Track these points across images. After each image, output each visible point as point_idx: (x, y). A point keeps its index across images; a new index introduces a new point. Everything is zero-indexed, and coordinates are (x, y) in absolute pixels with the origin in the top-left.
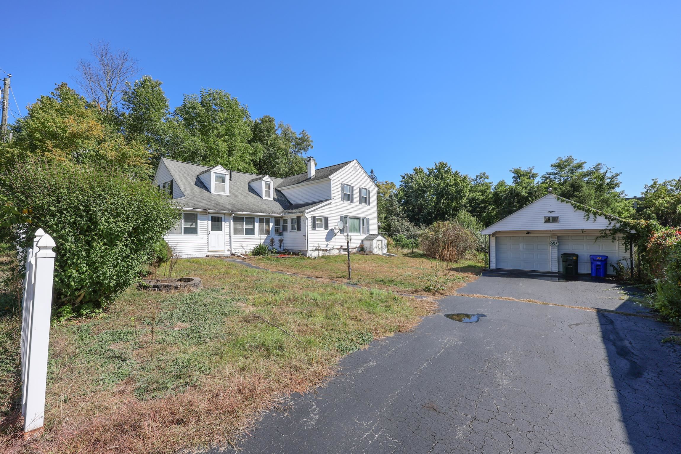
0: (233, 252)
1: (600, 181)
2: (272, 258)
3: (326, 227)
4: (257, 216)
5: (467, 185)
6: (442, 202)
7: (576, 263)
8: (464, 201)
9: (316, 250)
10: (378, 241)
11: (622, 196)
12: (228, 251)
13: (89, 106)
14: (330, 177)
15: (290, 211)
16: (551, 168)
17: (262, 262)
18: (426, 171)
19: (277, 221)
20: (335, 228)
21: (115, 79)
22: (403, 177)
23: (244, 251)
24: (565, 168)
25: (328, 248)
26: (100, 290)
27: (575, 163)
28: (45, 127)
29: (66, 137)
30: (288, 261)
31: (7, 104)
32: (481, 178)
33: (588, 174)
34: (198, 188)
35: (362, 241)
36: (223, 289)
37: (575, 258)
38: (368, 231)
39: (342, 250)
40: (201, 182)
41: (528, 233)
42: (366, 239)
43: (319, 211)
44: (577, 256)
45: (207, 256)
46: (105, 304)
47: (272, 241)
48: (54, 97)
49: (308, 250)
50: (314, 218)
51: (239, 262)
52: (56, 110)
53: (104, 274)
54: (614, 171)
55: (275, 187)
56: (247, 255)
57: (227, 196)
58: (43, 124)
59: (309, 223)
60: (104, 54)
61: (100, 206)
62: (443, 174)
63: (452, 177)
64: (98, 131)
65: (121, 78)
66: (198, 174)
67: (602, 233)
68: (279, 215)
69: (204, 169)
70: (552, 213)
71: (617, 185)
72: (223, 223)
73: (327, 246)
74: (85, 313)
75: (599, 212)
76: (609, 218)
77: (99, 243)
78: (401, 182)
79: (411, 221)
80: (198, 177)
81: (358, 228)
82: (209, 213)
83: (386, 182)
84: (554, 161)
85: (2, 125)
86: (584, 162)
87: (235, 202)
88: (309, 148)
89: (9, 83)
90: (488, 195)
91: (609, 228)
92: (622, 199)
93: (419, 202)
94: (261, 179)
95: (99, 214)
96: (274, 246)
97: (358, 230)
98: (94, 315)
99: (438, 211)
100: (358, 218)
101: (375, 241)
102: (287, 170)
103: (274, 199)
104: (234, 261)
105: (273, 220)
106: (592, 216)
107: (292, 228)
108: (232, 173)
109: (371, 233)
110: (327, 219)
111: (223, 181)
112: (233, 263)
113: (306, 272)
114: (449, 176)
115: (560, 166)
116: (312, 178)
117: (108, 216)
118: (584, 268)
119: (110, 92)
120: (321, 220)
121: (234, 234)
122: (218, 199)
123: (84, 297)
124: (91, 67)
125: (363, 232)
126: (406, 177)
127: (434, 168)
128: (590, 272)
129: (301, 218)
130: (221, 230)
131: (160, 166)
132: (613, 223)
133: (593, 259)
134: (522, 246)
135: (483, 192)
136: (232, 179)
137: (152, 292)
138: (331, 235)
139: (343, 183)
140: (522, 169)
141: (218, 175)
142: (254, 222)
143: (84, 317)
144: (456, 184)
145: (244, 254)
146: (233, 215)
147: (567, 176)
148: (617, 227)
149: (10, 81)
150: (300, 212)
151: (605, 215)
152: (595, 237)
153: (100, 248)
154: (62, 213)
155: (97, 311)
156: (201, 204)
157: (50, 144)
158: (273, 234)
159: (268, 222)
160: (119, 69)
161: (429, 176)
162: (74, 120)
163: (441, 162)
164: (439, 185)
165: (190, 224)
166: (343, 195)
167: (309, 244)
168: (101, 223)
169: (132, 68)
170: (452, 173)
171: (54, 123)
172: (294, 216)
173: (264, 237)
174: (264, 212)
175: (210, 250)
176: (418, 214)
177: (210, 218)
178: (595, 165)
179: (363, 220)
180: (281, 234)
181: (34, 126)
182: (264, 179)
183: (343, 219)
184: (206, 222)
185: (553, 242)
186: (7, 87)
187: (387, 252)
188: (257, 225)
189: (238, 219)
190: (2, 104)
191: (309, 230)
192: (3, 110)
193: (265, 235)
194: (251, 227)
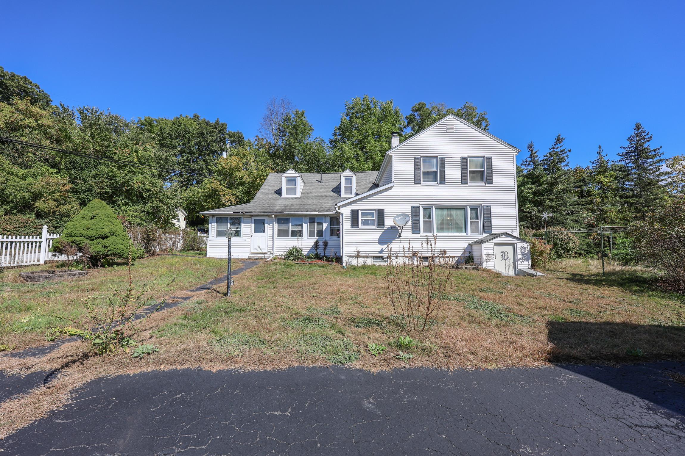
0: (276, 254)
4: (305, 215)
9: (357, 257)
12: (270, 253)
20: (399, 226)
25: (385, 254)
35: (470, 245)
38: (487, 227)
42: (478, 242)
43: (366, 202)
45: (248, 259)
47: (317, 244)
49: (343, 256)
59: (344, 220)
68: (332, 213)
72: (266, 225)
73: (382, 252)
81: (460, 223)
82: (252, 216)
96: (318, 250)
97: (461, 228)
100: (463, 208)
105: (328, 219)
108: (323, 175)
110: (381, 212)
111: (294, 184)
120: (370, 214)
121: (278, 237)
125: (475, 230)
130: (264, 232)
136: (322, 181)
138: (390, 236)
139: (420, 156)
141: (290, 178)
146: (273, 216)
159: (320, 222)
165: (235, 227)
166: (420, 173)
167: (344, 249)
173: (314, 239)
175: (252, 252)
177: (253, 221)
179: (474, 209)
182: (343, 174)
183: (420, 210)
184: (249, 224)
188: (306, 227)
189: (283, 220)
191: (344, 228)
193: (316, 237)
194: (299, 228)
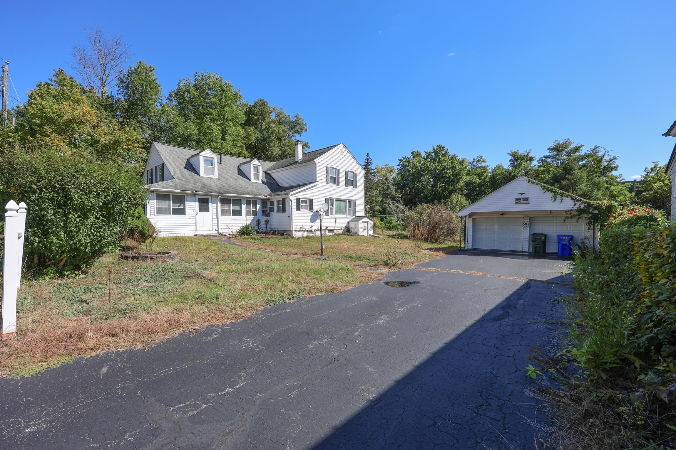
0: (221, 231)
1: (597, 164)
2: (256, 237)
3: (311, 209)
4: (243, 198)
5: (464, 168)
6: (439, 185)
7: (544, 242)
8: (461, 184)
9: (299, 231)
10: (363, 222)
11: (619, 180)
12: (216, 230)
13: (84, 91)
14: (315, 160)
15: (276, 193)
16: (549, 151)
17: (246, 241)
18: (423, 154)
19: (264, 203)
20: (320, 210)
21: (109, 65)
22: (401, 161)
23: (230, 231)
24: (562, 150)
25: (313, 229)
26: (78, 255)
27: (573, 146)
28: (43, 113)
29: (62, 123)
30: (272, 240)
31: (6, 90)
32: (478, 161)
33: (586, 156)
34: (187, 171)
35: (348, 222)
36: (197, 261)
37: (543, 238)
38: (354, 213)
39: (327, 231)
40: (191, 165)
41: (502, 214)
42: (352, 221)
43: (304, 194)
44: (545, 236)
45: (195, 235)
46: (84, 267)
47: (258, 222)
48: (52, 83)
49: (292, 231)
50: (298, 200)
51: (224, 241)
52: (53, 96)
53: (80, 241)
54: (612, 154)
55: (264, 171)
56: (233, 235)
57: (215, 179)
58: (40, 110)
59: (293, 205)
60: (97, 40)
61: (74, 184)
62: (440, 157)
63: (450, 160)
64: (93, 116)
65: (115, 64)
66: (188, 158)
67: (568, 214)
68: (265, 197)
69: (194, 152)
70: (523, 195)
71: (615, 168)
72: (210, 204)
73: (311, 227)
74: (66, 273)
75: (565, 194)
76: (574, 200)
77: (74, 215)
78: (399, 165)
79: (406, 204)
80: (188, 160)
81: (344, 210)
82: (196, 195)
83: (386, 166)
84: (552, 145)
85: (2, 111)
86: (582, 146)
87: (223, 184)
88: (303, 131)
89: (8, 70)
90: (485, 178)
91: (574, 209)
92: (620, 183)
93: (416, 186)
94: (249, 162)
95: (73, 191)
96: (260, 227)
97: (344, 212)
98: (74, 275)
99: (435, 194)
100: (344, 201)
101: (360, 222)
102: (280, 152)
103: (263, 182)
104: (219, 239)
105: (259, 202)
106: (559, 197)
107: (278, 210)
108: (222, 157)
109: (357, 215)
110: (311, 201)
111: (212, 164)
112: (218, 241)
113: (283, 249)
114: (446, 159)
115: (557, 149)
116: (299, 161)
117: (81, 193)
118: (552, 248)
119: (105, 77)
120: (306, 202)
121: (221, 215)
122: (206, 182)
123: (66, 261)
124: (85, 52)
125: (350, 214)
126: (404, 160)
127: (432, 151)
128: (557, 251)
129: (286, 200)
130: (208, 211)
131: (152, 150)
132: (578, 204)
133: (560, 238)
134: (496, 227)
135: (479, 175)
136: (222, 162)
137: (131, 261)
138: (316, 216)
139: (329, 166)
140: (519, 153)
141: (207, 158)
142: (241, 204)
143: (66, 277)
144: (453, 168)
145: (231, 233)
146: (220, 196)
147: (565, 159)
148: (581, 208)
149: (9, 68)
150: (285, 194)
151: (571, 196)
152: (563, 218)
153: (75, 220)
154: (41, 190)
155: (77, 273)
156: (189, 186)
157: (48, 129)
158: (260, 216)
159: (255, 204)
160: (113, 53)
161: (426, 159)
162: (70, 106)
163: (438, 145)
164: (435, 169)
165: (179, 205)
166: (329, 177)
167: (293, 225)
168: (75, 198)
169: (125, 53)
170: (450, 156)
171: (51, 109)
172: (280, 198)
173: (251, 218)
174: (251, 194)
175: (198, 229)
176: (415, 197)
177: (197, 200)
178: (593, 148)
179: (349, 202)
180: (268, 215)
181: (32, 112)
182: (252, 162)
183: (329, 201)
184: (194, 203)
185: (525, 222)
186: (6, 74)
187: (373, 233)
188: (244, 207)
189: (225, 201)
190: (1, 90)
191: (293, 211)
192: (3, 97)
193: (252, 216)
194: (237, 208)
